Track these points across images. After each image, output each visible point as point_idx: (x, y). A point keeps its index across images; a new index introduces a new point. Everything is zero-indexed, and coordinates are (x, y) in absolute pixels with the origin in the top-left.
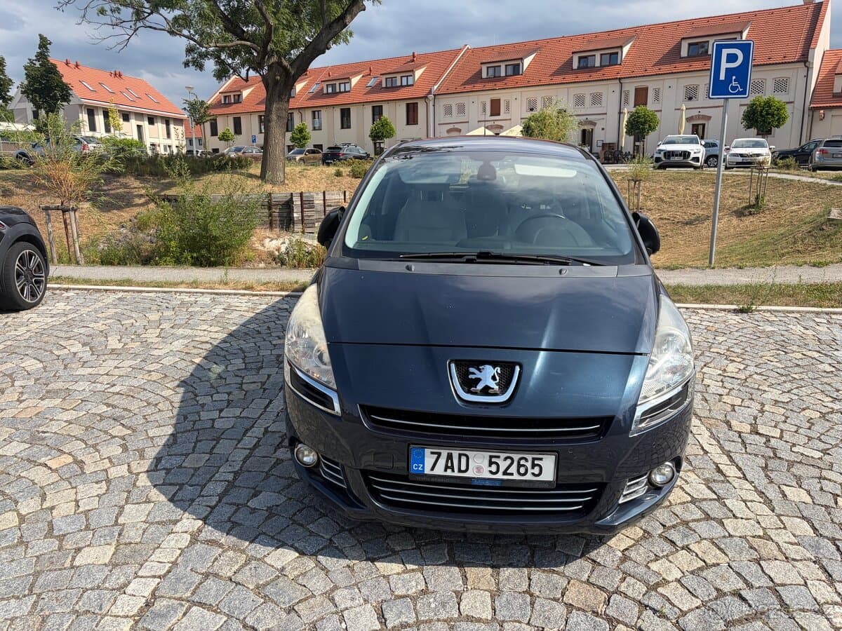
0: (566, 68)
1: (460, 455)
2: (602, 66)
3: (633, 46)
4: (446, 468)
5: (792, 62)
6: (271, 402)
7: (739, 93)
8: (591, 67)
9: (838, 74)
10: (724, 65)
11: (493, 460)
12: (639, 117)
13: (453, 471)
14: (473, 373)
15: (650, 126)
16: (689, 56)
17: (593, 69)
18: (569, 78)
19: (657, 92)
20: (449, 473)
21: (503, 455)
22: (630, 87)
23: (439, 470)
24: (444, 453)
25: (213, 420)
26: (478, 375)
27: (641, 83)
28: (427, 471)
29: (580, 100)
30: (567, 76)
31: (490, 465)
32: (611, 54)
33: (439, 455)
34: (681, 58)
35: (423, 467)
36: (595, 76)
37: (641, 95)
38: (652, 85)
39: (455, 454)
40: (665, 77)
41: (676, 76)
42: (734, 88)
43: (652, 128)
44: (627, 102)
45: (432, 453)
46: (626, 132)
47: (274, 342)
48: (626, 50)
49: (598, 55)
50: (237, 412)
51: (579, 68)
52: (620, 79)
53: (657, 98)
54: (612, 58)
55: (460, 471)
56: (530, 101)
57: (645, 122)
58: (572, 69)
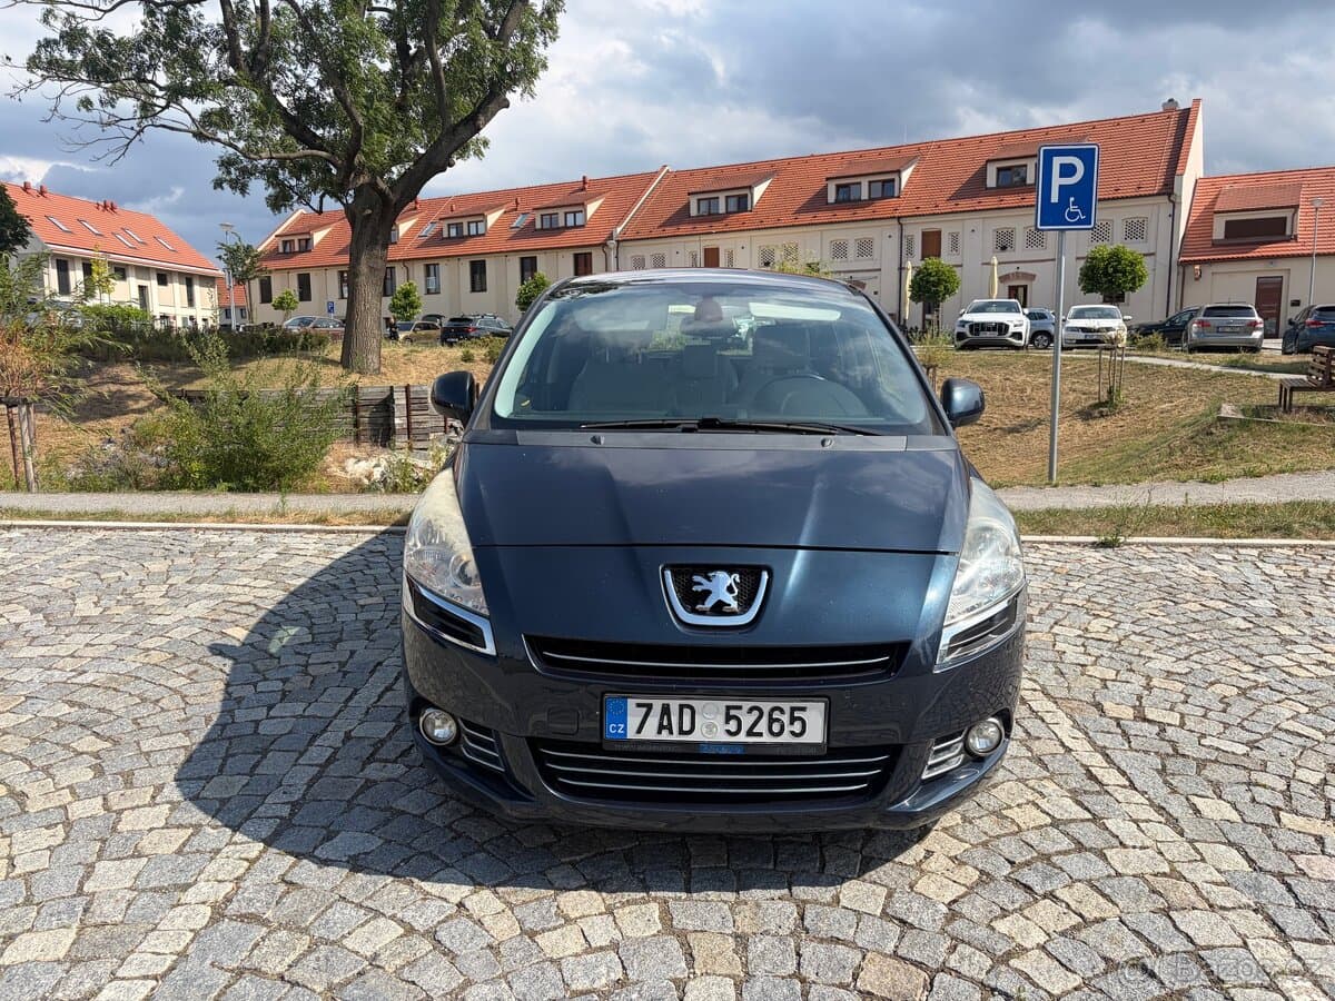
0: (817, 202)
1: (682, 707)
2: (871, 200)
3: (916, 171)
4: (661, 728)
5: (1150, 195)
6: (355, 692)
7: (1080, 222)
8: (855, 201)
9: (1219, 212)
10: (1057, 181)
11: (732, 712)
12: (930, 274)
13: (671, 733)
14: (700, 584)
15: (945, 287)
16: (998, 187)
17: (858, 203)
18: (823, 216)
19: (955, 238)
20: (665, 736)
21: (746, 705)
22: (915, 231)
23: (650, 732)
24: (657, 704)
25: (257, 723)
26: (706, 585)
27: (931, 225)
28: (631, 735)
29: (839, 250)
30: (820, 214)
31: (727, 722)
32: (884, 182)
33: (649, 707)
34: (987, 189)
35: (625, 729)
36: (861, 214)
37: (931, 243)
38: (946, 228)
39: (674, 705)
40: (966, 216)
41: (984, 214)
42: (1073, 215)
43: (948, 292)
44: (910, 253)
45: (639, 705)
46: (911, 298)
47: (361, 602)
48: (906, 175)
49: (865, 182)
50: (299, 708)
51: (837, 201)
52: (899, 218)
53: (955, 247)
54: (887, 187)
55: (681, 732)
56: (764, 252)
57: (937, 284)
58: (827, 204)
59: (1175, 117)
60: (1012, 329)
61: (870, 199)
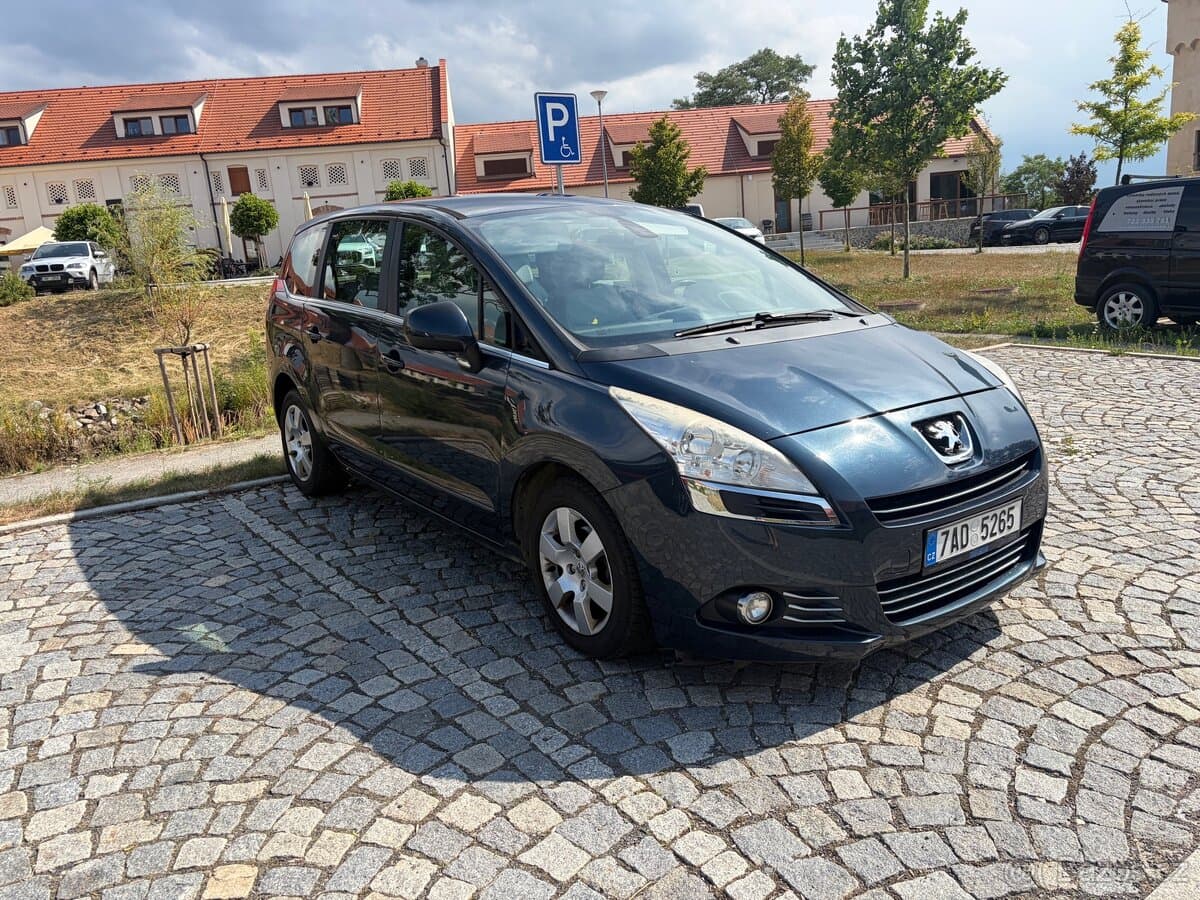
0: (104, 136)
1: (961, 528)
2: (166, 137)
3: (207, 108)
4: (953, 547)
5: (425, 139)
7: (571, 158)
8: (147, 136)
9: (478, 154)
10: (552, 124)
12: (249, 209)
13: (958, 548)
15: (267, 222)
16: (293, 127)
17: (151, 139)
18: (115, 151)
19: (262, 175)
21: (989, 515)
22: (221, 167)
23: (948, 555)
24: (950, 531)
26: (941, 433)
27: (238, 162)
28: (939, 559)
29: (140, 183)
30: (111, 149)
32: (176, 118)
33: (946, 534)
34: (283, 128)
35: (936, 555)
36: (159, 149)
37: (239, 180)
38: (253, 165)
40: (269, 153)
41: (286, 152)
42: (566, 152)
43: (269, 225)
44: (219, 188)
46: (233, 232)
48: (198, 111)
49: (155, 117)
51: (127, 136)
52: (201, 154)
53: (263, 183)
54: (180, 123)
56: (52, 188)
57: (259, 218)
58: (117, 138)
59: (428, 75)
60: (364, 257)
61: (164, 134)
